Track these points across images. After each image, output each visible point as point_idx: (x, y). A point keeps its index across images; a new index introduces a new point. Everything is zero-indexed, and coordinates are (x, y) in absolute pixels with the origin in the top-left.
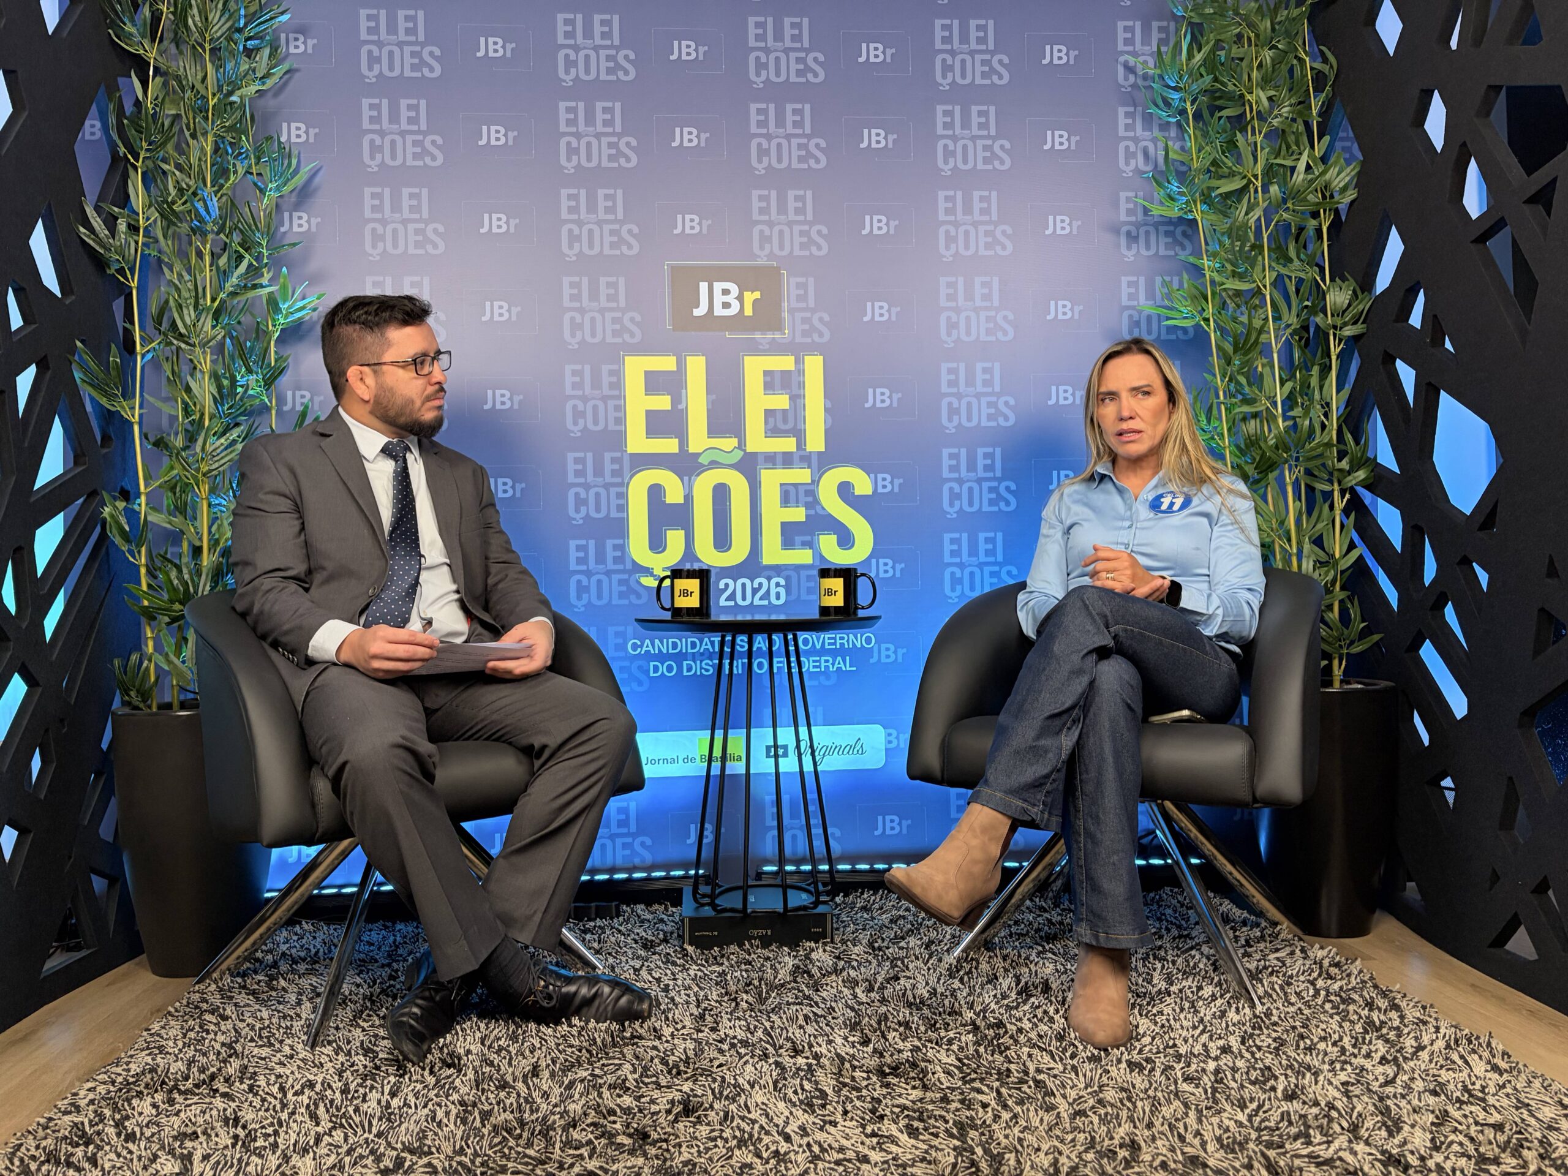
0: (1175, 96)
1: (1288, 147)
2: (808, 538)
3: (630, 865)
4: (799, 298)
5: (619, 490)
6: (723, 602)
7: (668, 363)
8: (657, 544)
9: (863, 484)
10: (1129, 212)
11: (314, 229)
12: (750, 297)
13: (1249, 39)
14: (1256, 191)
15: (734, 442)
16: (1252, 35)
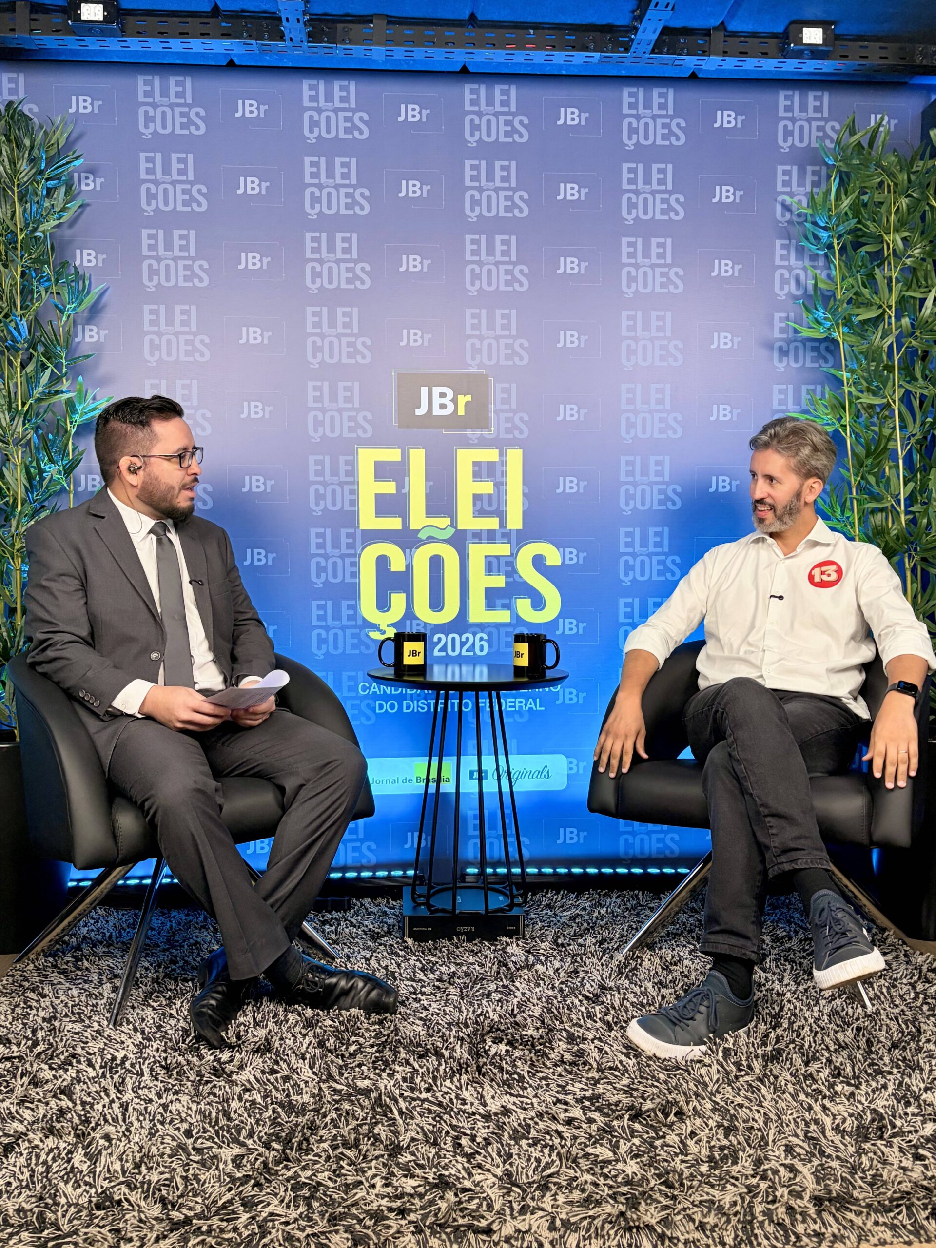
0: (823, 235)
1: (918, 281)
2: (507, 601)
3: (358, 865)
4: (504, 401)
5: (352, 559)
6: (436, 653)
7: (393, 455)
8: (383, 604)
9: (553, 557)
10: (782, 330)
11: (102, 340)
12: (462, 400)
13: (889, 186)
14: (890, 317)
15: (448, 521)
16: (892, 184)
